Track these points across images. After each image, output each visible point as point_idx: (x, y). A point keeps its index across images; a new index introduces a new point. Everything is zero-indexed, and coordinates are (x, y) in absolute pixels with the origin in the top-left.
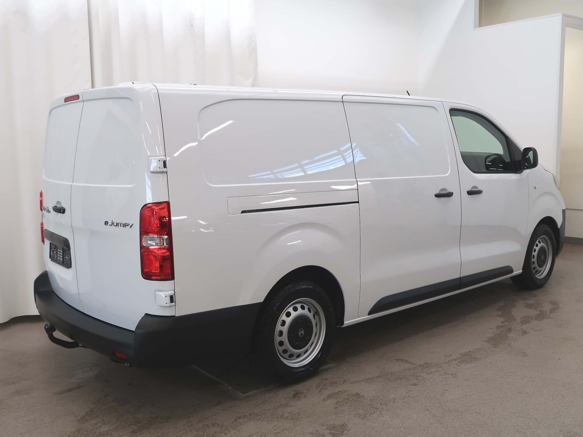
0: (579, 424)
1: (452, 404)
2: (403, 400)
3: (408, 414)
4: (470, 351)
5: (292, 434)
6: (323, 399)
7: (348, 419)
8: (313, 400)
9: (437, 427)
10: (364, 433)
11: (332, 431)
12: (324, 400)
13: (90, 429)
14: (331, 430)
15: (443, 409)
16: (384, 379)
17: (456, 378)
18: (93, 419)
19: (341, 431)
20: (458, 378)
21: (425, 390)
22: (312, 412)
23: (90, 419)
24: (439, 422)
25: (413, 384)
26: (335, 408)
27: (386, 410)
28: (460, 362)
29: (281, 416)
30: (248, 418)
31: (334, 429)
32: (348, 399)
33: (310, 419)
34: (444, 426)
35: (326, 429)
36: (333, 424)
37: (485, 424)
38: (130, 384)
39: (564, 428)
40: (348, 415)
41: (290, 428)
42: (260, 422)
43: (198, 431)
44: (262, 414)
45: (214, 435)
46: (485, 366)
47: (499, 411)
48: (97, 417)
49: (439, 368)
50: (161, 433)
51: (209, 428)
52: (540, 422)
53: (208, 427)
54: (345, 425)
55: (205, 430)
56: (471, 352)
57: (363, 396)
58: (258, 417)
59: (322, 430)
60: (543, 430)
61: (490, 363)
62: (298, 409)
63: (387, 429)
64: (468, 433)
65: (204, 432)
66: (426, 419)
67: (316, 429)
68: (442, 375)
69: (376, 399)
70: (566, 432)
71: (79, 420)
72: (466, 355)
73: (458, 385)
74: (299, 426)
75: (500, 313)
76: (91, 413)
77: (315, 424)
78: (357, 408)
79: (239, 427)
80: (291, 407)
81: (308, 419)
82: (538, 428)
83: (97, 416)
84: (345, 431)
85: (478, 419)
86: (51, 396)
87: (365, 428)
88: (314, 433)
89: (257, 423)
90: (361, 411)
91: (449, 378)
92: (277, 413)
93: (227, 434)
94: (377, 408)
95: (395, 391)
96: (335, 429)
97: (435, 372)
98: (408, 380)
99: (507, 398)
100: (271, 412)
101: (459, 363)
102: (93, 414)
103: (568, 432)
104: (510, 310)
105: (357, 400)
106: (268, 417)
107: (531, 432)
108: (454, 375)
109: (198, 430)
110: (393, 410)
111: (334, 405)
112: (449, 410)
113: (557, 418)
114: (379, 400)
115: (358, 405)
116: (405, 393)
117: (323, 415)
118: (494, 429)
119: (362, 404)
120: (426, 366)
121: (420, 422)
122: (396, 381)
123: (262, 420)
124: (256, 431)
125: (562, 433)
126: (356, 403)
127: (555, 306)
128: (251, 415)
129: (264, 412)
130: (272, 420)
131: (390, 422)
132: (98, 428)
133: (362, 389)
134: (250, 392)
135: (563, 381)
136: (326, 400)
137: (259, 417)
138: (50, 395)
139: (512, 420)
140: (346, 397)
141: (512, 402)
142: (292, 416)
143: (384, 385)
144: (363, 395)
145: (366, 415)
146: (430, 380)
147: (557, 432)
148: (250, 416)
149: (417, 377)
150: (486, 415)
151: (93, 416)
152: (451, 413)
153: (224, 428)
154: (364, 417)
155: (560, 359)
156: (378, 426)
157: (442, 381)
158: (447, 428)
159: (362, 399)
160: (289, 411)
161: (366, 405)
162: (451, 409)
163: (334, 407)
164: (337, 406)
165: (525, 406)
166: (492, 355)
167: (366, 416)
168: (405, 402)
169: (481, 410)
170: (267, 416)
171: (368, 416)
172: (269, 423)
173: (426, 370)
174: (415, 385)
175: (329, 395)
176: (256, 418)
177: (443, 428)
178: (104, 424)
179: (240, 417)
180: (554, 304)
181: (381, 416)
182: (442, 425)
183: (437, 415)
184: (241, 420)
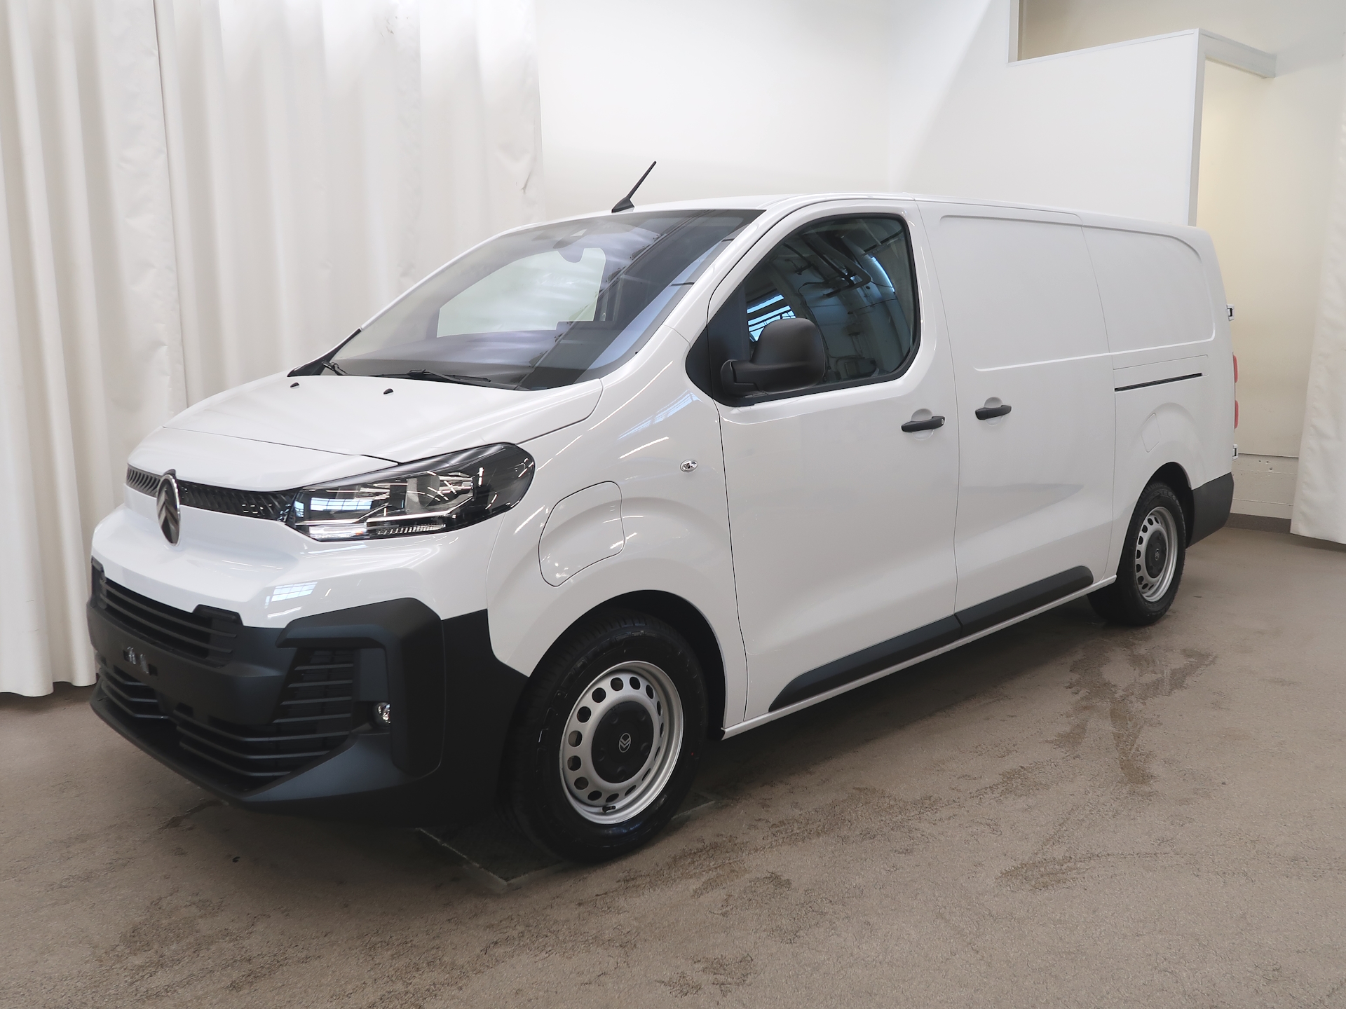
0: (1297, 947)
1: (996, 899)
2: (882, 890)
3: (896, 927)
4: (1021, 767)
5: (621, 986)
6: (695, 891)
7: (756, 943)
8: (672, 893)
9: (967, 962)
10: (795, 981)
11: (718, 977)
12: (697, 894)
13: (126, 981)
14: (715, 974)
15: (976, 914)
16: (834, 837)
17: (999, 833)
18: (135, 954)
19: (739, 975)
20: (1003, 833)
21: (929, 865)
22: (669, 925)
23: (128, 954)
24: (970, 947)
25: (901, 851)
26: (724, 914)
27: (843, 919)
28: (1002, 793)
29: (596, 937)
30: (516, 943)
31: (723, 972)
32: (753, 889)
33: (665, 944)
34: (983, 957)
35: (704, 970)
36: (720, 957)
37: (1078, 950)
38: (235, 860)
39: (1264, 960)
40: (756, 932)
41: (618, 969)
42: (544, 954)
43: (392, 980)
44: (549, 934)
45: (431, 991)
46: (1061, 803)
47: (1106, 917)
48: (146, 949)
49: (957, 810)
50: (301, 988)
51: (421, 972)
52: (1205, 943)
53: (418, 970)
54: (750, 959)
55: (409, 979)
56: (1025, 769)
57: (788, 882)
58: (541, 940)
59: (694, 975)
60: (1216, 965)
61: (1071, 795)
62: (636, 919)
63: (850, 967)
64: (1043, 974)
65: (408, 984)
66: (939, 939)
67: (680, 971)
68: (967, 825)
69: (819, 888)
70: (1269, 968)
71: (101, 957)
72: (1014, 775)
73: (1005, 851)
74: (638, 964)
75: (1075, 677)
76: (134, 936)
77: (677, 957)
78: (775, 914)
79: (493, 969)
80: (619, 914)
81: (660, 945)
82: (1204, 959)
83: (148, 945)
84: (749, 976)
85: (1061, 939)
86: (39, 892)
87: (796, 966)
88: (676, 983)
89: (538, 958)
90: (785, 922)
91: (983, 834)
92: (586, 929)
93: (464, 987)
94: (822, 914)
95: (862, 869)
96: (724, 969)
97: (949, 818)
98: (889, 841)
99: (1121, 882)
100: (572, 928)
101: (1001, 796)
102: (136, 939)
103: (1274, 970)
104: (1099, 670)
105: (774, 893)
106: (564, 941)
107: (1189, 969)
108: (994, 827)
109: (394, 978)
110: (861, 918)
111: (720, 905)
112: (990, 915)
113: (1243, 932)
114: (825, 892)
115: (778, 905)
116: (884, 872)
117: (696, 932)
118: (1101, 964)
119: (785, 902)
120: (928, 803)
121: (926, 947)
122: (861, 842)
123: (549, 949)
124: (534, 980)
125: (1261, 972)
126: (773, 900)
127: (1192, 660)
128: (523, 936)
129: (554, 928)
130: (572, 948)
131: (856, 950)
132: (146, 977)
133: (785, 865)
134: (522, 876)
135: (1240, 839)
136: (702, 894)
137: (543, 941)
138: (38, 890)
139: (1139, 940)
140: (749, 884)
141: (1134, 892)
142: (623, 937)
143: (836, 854)
144: (788, 880)
145: (797, 932)
146: (939, 840)
147: (1250, 969)
148: (522, 939)
149: (910, 831)
150: (1077, 927)
151: (138, 944)
152: (997, 923)
153: (456, 973)
154: (794, 938)
155: (1224, 783)
156: (828, 959)
157: (966, 842)
158: (990, 963)
159: (785, 889)
160: (615, 923)
161: (797, 905)
162: (994, 912)
163: (720, 912)
164: (728, 908)
165: (1164, 903)
166: (1072, 776)
167: (798, 934)
168: (887, 896)
169: (1064, 914)
170: (560, 938)
171: (801, 933)
172: (567, 957)
173: (929, 814)
174: (907, 851)
175: (709, 879)
176: (536, 945)
177: (983, 962)
178: (162, 967)
179: (496, 943)
180: (1191, 656)
181: (833, 935)
182: (979, 956)
183: (964, 929)
184: (499, 951)
